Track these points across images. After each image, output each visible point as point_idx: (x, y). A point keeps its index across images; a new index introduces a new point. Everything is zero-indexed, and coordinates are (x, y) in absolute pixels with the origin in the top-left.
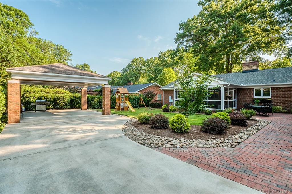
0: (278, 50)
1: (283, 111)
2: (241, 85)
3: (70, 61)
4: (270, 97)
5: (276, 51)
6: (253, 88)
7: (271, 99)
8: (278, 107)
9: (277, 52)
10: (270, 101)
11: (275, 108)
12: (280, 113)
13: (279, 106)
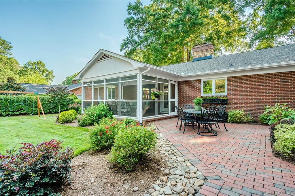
0: (240, 48)
1: (246, 119)
2: (182, 74)
3: (10, 55)
4: (226, 94)
5: (238, 47)
6: (200, 80)
7: (226, 98)
8: (237, 111)
9: (238, 49)
10: (224, 102)
11: (232, 114)
12: (240, 122)
13: (239, 109)
